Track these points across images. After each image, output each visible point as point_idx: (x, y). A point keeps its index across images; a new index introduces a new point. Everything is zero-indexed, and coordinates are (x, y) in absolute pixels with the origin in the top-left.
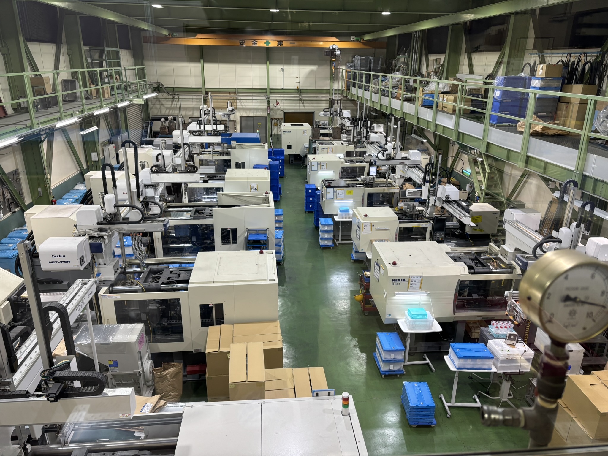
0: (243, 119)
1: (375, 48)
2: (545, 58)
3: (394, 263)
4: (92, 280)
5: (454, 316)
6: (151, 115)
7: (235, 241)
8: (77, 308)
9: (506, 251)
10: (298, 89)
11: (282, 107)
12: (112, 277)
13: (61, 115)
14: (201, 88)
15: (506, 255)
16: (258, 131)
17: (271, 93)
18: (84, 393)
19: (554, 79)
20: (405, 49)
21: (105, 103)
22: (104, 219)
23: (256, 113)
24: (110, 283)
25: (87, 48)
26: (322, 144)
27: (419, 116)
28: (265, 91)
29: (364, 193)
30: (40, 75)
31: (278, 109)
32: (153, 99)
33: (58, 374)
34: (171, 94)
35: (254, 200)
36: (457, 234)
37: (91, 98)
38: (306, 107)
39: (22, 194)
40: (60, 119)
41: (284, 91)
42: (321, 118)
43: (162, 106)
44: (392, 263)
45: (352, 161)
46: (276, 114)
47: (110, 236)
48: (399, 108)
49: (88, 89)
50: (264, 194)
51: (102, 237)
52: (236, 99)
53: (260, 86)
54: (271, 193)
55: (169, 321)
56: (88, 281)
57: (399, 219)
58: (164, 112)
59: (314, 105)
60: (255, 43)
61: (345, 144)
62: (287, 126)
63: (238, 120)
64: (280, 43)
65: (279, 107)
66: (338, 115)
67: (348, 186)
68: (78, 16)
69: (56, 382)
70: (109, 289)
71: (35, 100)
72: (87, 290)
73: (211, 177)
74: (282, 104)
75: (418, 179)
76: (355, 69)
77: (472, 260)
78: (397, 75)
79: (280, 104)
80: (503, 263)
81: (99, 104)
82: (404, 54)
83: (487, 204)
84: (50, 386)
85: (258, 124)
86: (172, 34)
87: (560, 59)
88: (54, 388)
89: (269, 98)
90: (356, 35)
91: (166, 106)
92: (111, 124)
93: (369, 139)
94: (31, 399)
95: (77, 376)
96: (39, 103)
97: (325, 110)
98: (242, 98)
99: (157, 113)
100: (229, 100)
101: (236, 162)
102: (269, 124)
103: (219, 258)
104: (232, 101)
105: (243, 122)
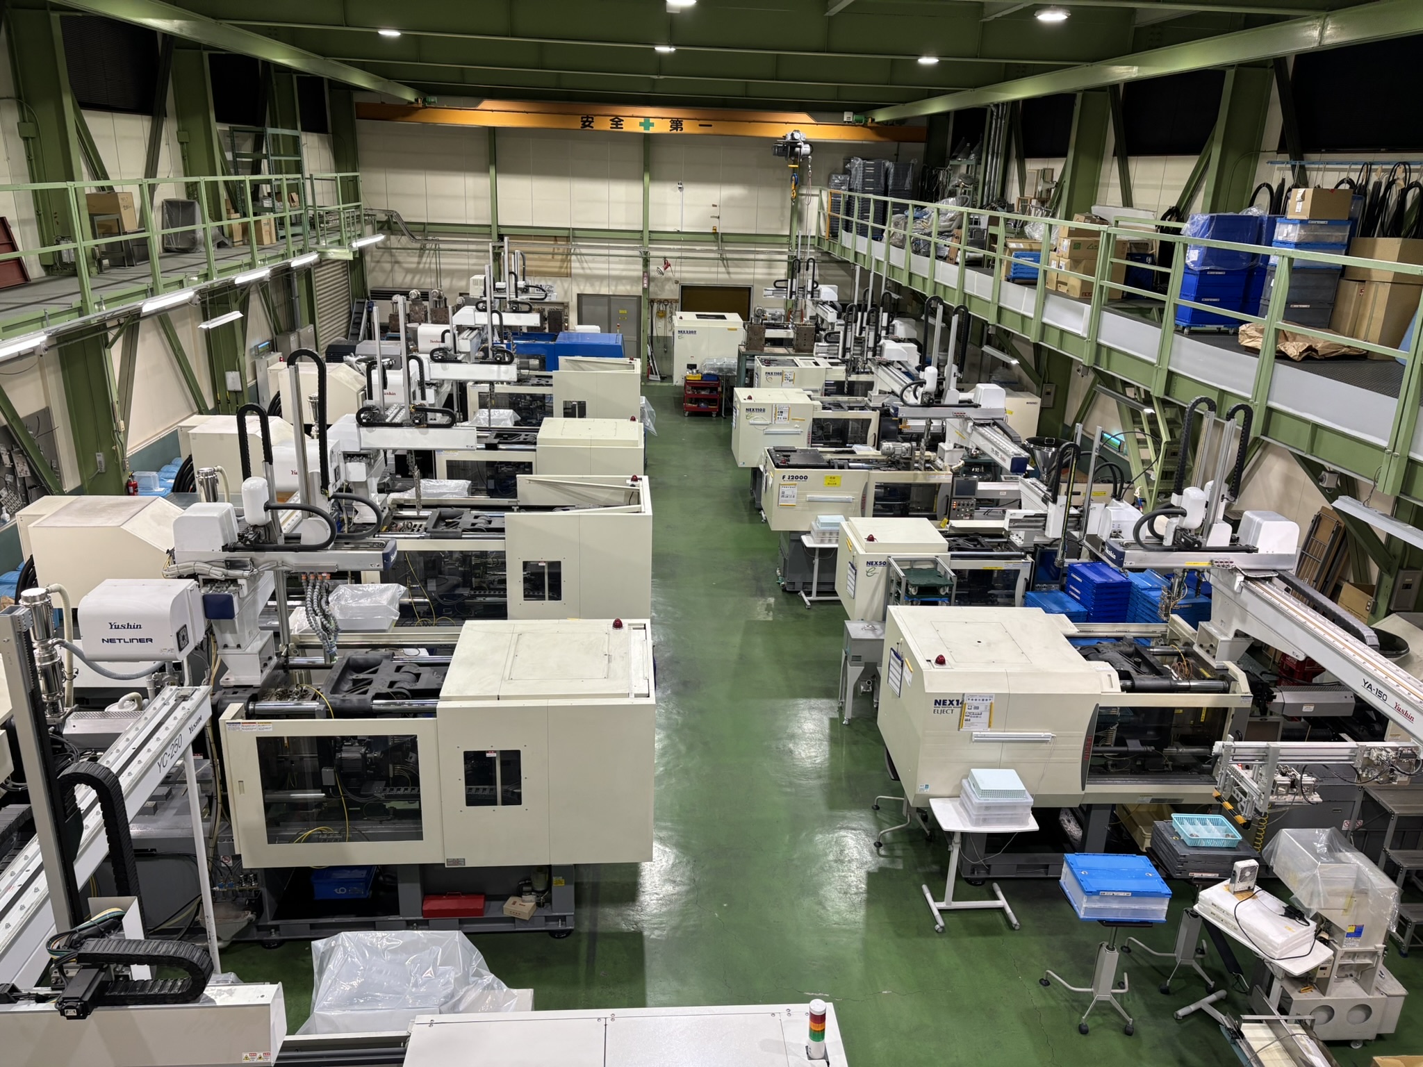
0: (584, 299)
1: (899, 141)
2: (1308, 173)
3: (941, 661)
4: (204, 689)
5: (1083, 793)
6: (370, 285)
7: (556, 593)
8: (159, 761)
9: (1211, 636)
10: (715, 234)
11: (677, 275)
12: (255, 678)
13: (155, 282)
14: (490, 226)
15: (1211, 646)
16: (618, 328)
17: (651, 240)
18: (156, 995)
19: (1332, 223)
20: (968, 145)
21: (263, 256)
22: (241, 537)
23: (616, 286)
24: (248, 694)
25: (226, 127)
26: (768, 363)
27: (1002, 304)
28: (638, 236)
29: (867, 484)
30: (111, 188)
31: (668, 279)
32: (375, 249)
33: (91, 946)
34: (417, 238)
35: (604, 496)
37: (230, 244)
38: (733, 276)
39: (58, 467)
40: (151, 292)
41: (682, 237)
42: (769, 303)
43: (396, 266)
44: (933, 659)
45: (838, 406)
46: (663, 289)
47: (253, 579)
48: (953, 283)
49: (225, 223)
50: (629, 482)
51: (234, 581)
52: (569, 254)
53: (627, 224)
54: (645, 479)
55: (388, 789)
56: (191, 692)
57: (950, 549)
58: (400, 279)
59: (751, 270)
60: (617, 125)
61: (824, 364)
62: (687, 319)
63: (573, 303)
64: (676, 124)
65: (670, 274)
66: (809, 296)
67: (830, 465)
68: (206, 54)
69: (85, 967)
70: (246, 707)
71: (97, 246)
72: (187, 715)
73: (504, 437)
74: (678, 268)
75: (997, 453)
76: (850, 190)
77: (1129, 656)
78: (950, 206)
79: (673, 268)
80: (1206, 665)
81: (246, 259)
82: (967, 156)
84: (72, 973)
85: (621, 312)
86: (424, 101)
87: (1344, 175)
88: (80, 982)
89: (646, 253)
90: (856, 110)
91: (406, 265)
92: (276, 305)
93: (881, 355)
94: (22, 1006)
95: (141, 953)
96: (105, 255)
97: (778, 284)
98: (584, 251)
99: (385, 281)
100: (553, 254)
101: (565, 403)
102: (645, 313)
103: (515, 636)
104: (560, 257)
105: (584, 308)
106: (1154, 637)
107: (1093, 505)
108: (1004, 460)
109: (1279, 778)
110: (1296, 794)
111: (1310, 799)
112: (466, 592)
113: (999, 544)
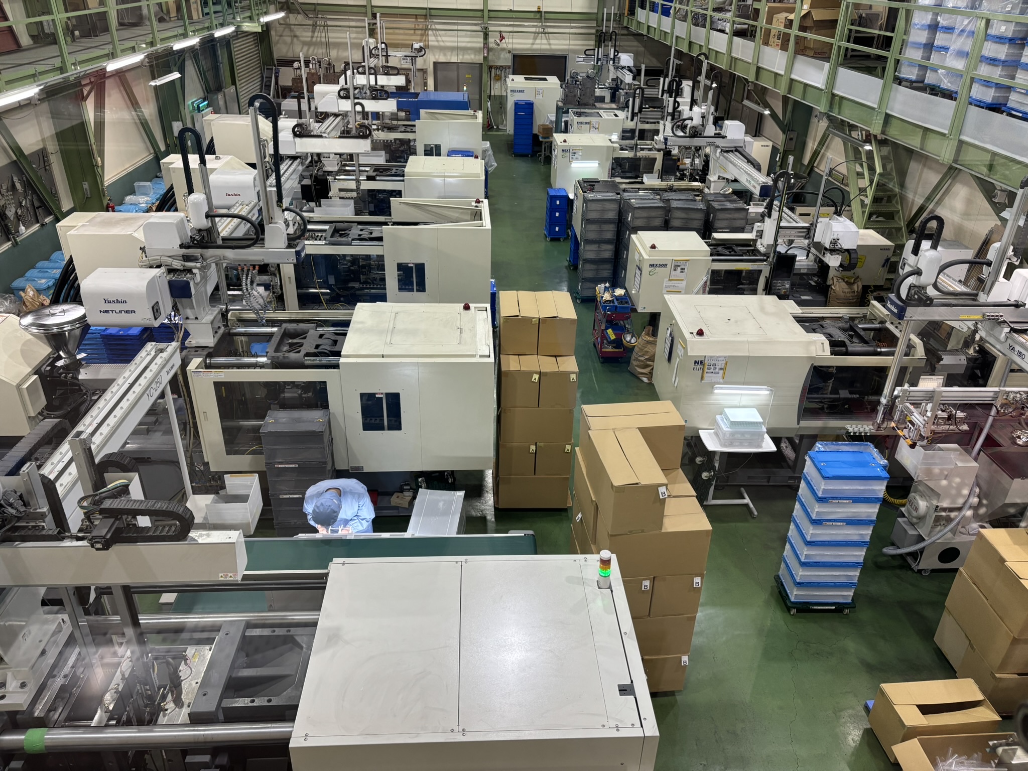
0: (439, 66)
3: (700, 333)
4: (174, 344)
5: (798, 426)
6: (276, 55)
7: (422, 287)
8: (148, 392)
10: (539, 12)
11: (510, 46)
12: (209, 340)
13: (114, 48)
14: (365, 6)
15: (900, 323)
16: (465, 88)
17: (490, 18)
18: (157, 536)
21: (193, 29)
22: (192, 238)
23: (463, 55)
24: (205, 353)
26: (579, 115)
27: (760, 65)
28: (479, 14)
31: (503, 49)
32: (277, 24)
33: (108, 504)
34: (310, 16)
35: (455, 215)
36: (813, 284)
37: (167, 19)
38: (553, 47)
40: (112, 56)
41: (514, 15)
42: (580, 66)
43: (295, 40)
44: (695, 332)
45: (632, 148)
46: (499, 58)
47: (203, 270)
48: (723, 49)
50: (474, 204)
51: (190, 271)
52: (427, 29)
53: (471, 4)
54: (486, 201)
56: (165, 346)
57: (711, 255)
58: (299, 50)
59: (567, 42)
61: (622, 115)
62: (517, 81)
63: (431, 69)
65: (505, 46)
66: (611, 62)
69: (105, 517)
70: (205, 362)
71: (68, 18)
72: (165, 362)
73: (380, 171)
74: (511, 41)
75: (750, 182)
77: (844, 330)
79: (507, 40)
81: (181, 31)
83: (871, 232)
84: (97, 522)
85: (467, 76)
88: (103, 528)
89: (486, 28)
91: (302, 39)
92: (206, 70)
95: (143, 508)
96: (75, 27)
97: (587, 52)
98: (438, 27)
99: (288, 51)
100: (415, 29)
101: (425, 145)
102: (485, 76)
103: (393, 314)
104: (420, 32)
105: (439, 73)
106: (857, 318)
107: (820, 220)
108: (755, 187)
109: (940, 412)
110: (951, 425)
111: (960, 428)
112: (357, 285)
113: (748, 251)
